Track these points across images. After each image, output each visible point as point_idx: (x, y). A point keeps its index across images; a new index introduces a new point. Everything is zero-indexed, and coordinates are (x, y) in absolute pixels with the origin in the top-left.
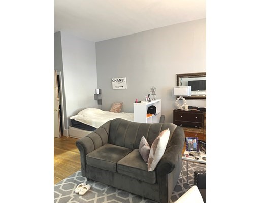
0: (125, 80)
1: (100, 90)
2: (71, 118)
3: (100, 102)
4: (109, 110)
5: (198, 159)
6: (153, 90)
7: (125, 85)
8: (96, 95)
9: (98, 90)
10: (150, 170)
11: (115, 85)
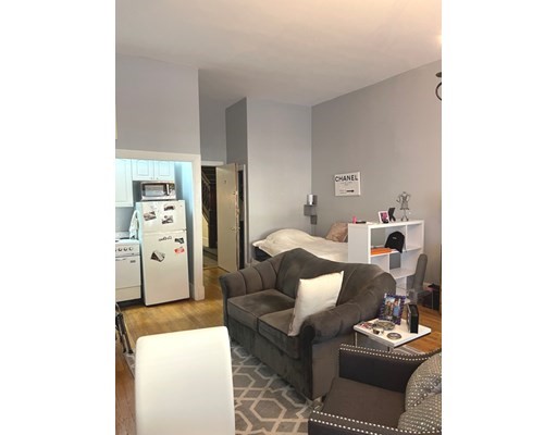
0: (359, 178)
1: (315, 198)
2: (255, 245)
3: (314, 219)
4: (324, 237)
5: (378, 333)
6: (405, 199)
7: (357, 187)
8: (307, 207)
9: (311, 197)
10: (291, 334)
11: (341, 188)
